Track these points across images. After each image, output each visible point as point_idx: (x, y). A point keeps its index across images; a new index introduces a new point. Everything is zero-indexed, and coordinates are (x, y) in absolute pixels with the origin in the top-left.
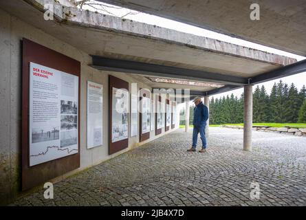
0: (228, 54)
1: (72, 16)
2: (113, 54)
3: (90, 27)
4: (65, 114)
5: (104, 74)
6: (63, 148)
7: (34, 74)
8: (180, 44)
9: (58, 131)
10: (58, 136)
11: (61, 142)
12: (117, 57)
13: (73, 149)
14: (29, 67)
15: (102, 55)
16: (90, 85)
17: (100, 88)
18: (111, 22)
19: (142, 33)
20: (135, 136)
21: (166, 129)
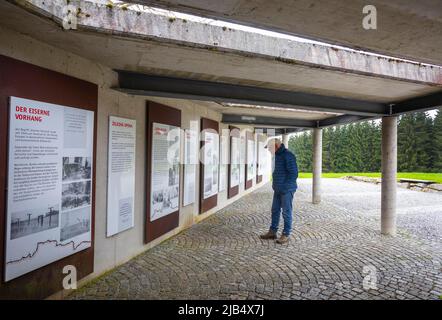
0: (351, 71)
1: (84, 16)
2: (153, 69)
3: (114, 34)
4: (70, 181)
5: (138, 102)
6: (64, 243)
7: (18, 117)
8: (268, 58)
9: (56, 213)
10: (57, 222)
11: (62, 231)
12: (160, 73)
13: (82, 241)
14: (8, 104)
15: (134, 69)
16: (114, 124)
17: (131, 126)
18: (149, 24)
19: (203, 42)
20: (192, 204)
21: (248, 184)
